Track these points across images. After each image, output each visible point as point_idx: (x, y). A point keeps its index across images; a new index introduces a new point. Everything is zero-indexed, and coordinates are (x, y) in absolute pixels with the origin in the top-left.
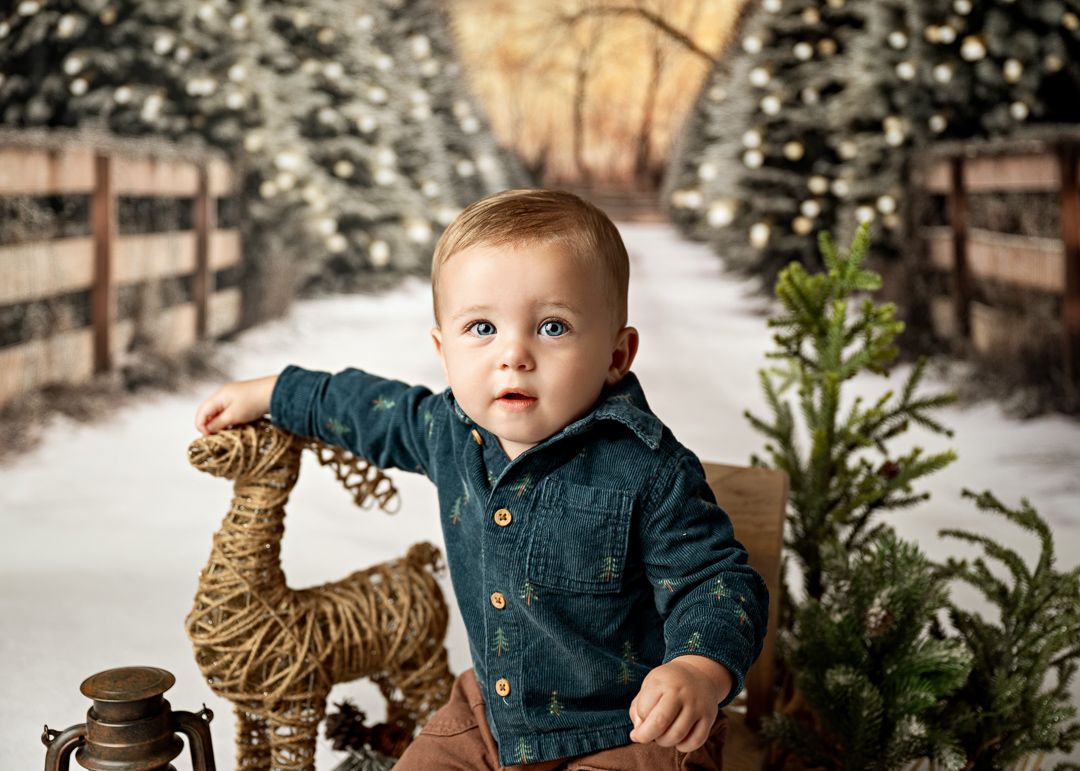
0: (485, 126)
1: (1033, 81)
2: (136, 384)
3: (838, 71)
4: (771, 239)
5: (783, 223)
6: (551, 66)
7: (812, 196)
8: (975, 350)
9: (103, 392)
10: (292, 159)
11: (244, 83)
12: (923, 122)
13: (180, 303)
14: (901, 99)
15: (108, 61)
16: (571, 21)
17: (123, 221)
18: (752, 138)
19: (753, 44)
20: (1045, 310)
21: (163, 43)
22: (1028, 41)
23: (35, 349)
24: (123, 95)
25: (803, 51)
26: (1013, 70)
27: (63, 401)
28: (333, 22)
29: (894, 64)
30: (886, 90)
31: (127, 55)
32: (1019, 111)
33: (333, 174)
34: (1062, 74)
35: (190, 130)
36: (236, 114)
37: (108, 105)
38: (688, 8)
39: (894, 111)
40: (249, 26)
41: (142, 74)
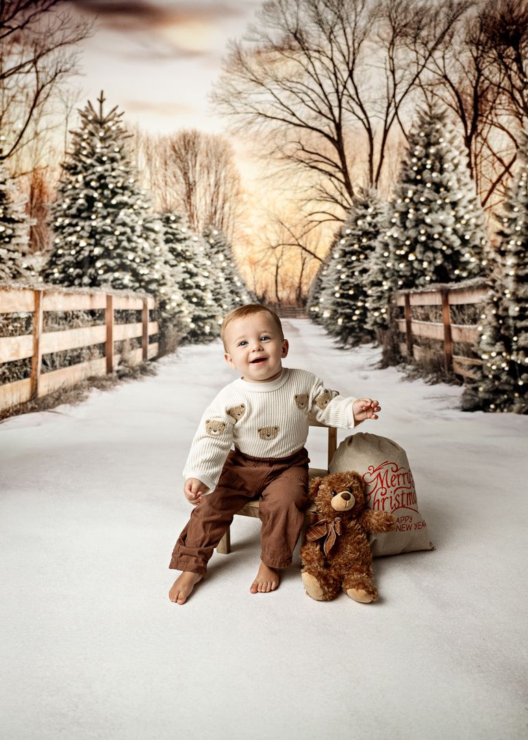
0: (244, 285)
1: (432, 268)
2: (121, 376)
3: (366, 265)
4: (343, 322)
5: (348, 317)
6: (266, 264)
7: (358, 308)
8: (415, 360)
9: (110, 379)
10: (177, 296)
11: (159, 270)
12: (395, 282)
13: (137, 348)
14: (387, 274)
15: (111, 263)
16: (274, 248)
17: (116, 319)
18: (337, 288)
19: (336, 256)
20: (438, 346)
21: (131, 256)
22: (430, 254)
23: (85, 364)
24: (117, 275)
25: (354, 258)
26: (425, 265)
27: (95, 383)
28: (190, 249)
29: (385, 262)
30: (382, 271)
31: (118, 261)
32: (428, 278)
33: (191, 302)
34: (441, 265)
35: (140, 287)
36: (156, 281)
37: (111, 279)
38: (314, 243)
39: (386, 278)
40: (160, 250)
41: (123, 267)
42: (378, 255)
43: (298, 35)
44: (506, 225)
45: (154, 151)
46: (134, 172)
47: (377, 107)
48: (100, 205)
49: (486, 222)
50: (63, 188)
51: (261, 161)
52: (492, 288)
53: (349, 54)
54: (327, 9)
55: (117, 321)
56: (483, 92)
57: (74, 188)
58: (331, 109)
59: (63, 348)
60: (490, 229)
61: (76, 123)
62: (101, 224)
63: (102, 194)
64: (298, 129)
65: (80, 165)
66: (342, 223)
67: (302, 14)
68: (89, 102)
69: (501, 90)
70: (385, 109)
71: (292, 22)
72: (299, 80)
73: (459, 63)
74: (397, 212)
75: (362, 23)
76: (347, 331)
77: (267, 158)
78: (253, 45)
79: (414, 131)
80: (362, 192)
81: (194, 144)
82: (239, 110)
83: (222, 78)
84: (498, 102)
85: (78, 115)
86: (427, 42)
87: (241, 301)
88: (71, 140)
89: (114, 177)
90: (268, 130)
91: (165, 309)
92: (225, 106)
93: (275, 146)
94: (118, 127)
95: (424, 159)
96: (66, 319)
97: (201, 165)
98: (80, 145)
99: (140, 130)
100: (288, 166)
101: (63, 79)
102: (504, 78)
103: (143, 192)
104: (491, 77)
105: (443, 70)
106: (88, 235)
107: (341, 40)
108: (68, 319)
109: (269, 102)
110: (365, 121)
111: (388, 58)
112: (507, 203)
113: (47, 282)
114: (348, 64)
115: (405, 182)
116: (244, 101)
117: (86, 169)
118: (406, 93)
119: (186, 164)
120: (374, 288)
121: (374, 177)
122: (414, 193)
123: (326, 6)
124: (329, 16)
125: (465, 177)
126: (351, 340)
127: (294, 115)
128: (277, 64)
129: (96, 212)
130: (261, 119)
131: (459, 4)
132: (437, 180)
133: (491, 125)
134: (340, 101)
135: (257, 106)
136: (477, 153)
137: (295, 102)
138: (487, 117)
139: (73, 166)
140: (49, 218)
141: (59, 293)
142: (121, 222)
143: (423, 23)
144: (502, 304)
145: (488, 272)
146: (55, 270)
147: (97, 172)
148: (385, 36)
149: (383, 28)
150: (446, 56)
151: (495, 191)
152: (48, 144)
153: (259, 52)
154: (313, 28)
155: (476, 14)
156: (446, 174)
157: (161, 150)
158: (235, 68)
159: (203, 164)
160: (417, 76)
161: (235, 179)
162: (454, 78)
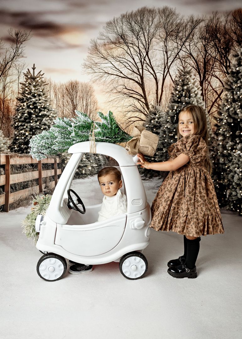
42: (161, 136)
43: (123, 37)
44: (218, 121)
45: (57, 91)
46: (49, 101)
47: (160, 68)
48: (34, 116)
49: (210, 120)
50: (18, 109)
51: (107, 94)
52: (213, 150)
53: (146, 45)
54: (136, 24)
55: (43, 168)
56: (208, 60)
57: (23, 109)
58: (138, 70)
59: (20, 181)
60: (212, 123)
61: (23, 79)
62: (35, 125)
63: (35, 111)
64: (123, 79)
65: (25, 98)
66: (144, 122)
67: (124, 27)
68: (28, 69)
69: (216, 60)
70: (163, 69)
71: (120, 31)
72: (123, 57)
73: (197, 48)
74: (169, 116)
75: (152, 30)
76: (147, 171)
77: (109, 93)
78: (102, 41)
79: (177, 79)
80: (153, 108)
81: (76, 87)
82: (96, 71)
83: (88, 57)
84: (215, 65)
85: (24, 75)
86: (182, 38)
87: (98, 158)
88: (21, 87)
89: (40, 103)
90: (110, 80)
91: (65, 163)
92: (90, 69)
93: (113, 87)
94: (42, 80)
95: (181, 92)
96: (21, 168)
97: (79, 97)
98: (25, 89)
99: (51, 81)
100: (119, 96)
101: (17, 59)
102: (217, 54)
103: (53, 110)
104: (211, 54)
105: (189, 51)
106: (29, 130)
107: (143, 38)
108: (22, 168)
109: (110, 67)
110: (154, 75)
111: (164, 46)
112: (219, 112)
113: (12, 151)
114: (146, 49)
115: (173, 102)
116: (98, 67)
117: (28, 100)
118: (173, 62)
119: (73, 96)
120: (159, 152)
121: (159, 101)
122: (177, 107)
123: (135, 23)
124: (137, 28)
125: (200, 100)
126: (149, 176)
127: (121, 73)
128: (113, 50)
129: (32, 119)
130: (106, 75)
131: (196, 21)
132: (187, 101)
133: (212, 76)
134: (142, 66)
135: (105, 69)
136: (206, 89)
137: (122, 67)
138: (210, 72)
139: (22, 99)
140: (12, 123)
141: (17, 156)
142: (44, 123)
143: (180, 30)
144: (217, 158)
145: (211, 143)
146: (16, 146)
147: (33, 101)
148: (163, 36)
149: (161, 33)
150: (191, 45)
151: (214, 106)
152: (11, 89)
153: (105, 45)
154: (129, 33)
155: (204, 25)
156: (192, 98)
157: (61, 90)
158: (94, 52)
159: (80, 96)
160: (178, 54)
161: (95, 102)
162: (195, 55)
